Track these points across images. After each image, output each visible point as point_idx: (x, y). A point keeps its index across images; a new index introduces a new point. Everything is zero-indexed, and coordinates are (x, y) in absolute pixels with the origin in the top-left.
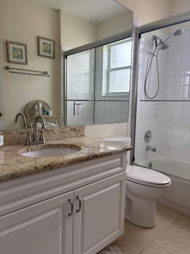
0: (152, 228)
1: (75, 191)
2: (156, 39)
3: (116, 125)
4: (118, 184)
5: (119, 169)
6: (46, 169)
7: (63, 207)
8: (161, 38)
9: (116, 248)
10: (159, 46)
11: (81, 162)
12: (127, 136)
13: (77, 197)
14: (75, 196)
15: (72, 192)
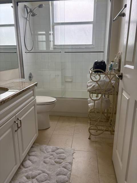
0: (49, 128)
1: (16, 115)
2: (27, 8)
3: (12, 71)
4: (33, 107)
5: (33, 97)
6: (2, 103)
7: (12, 127)
8: (30, 8)
9: (37, 144)
10: (29, 13)
11: (17, 95)
12: (20, 78)
13: (18, 119)
14: (17, 119)
15: (15, 116)
